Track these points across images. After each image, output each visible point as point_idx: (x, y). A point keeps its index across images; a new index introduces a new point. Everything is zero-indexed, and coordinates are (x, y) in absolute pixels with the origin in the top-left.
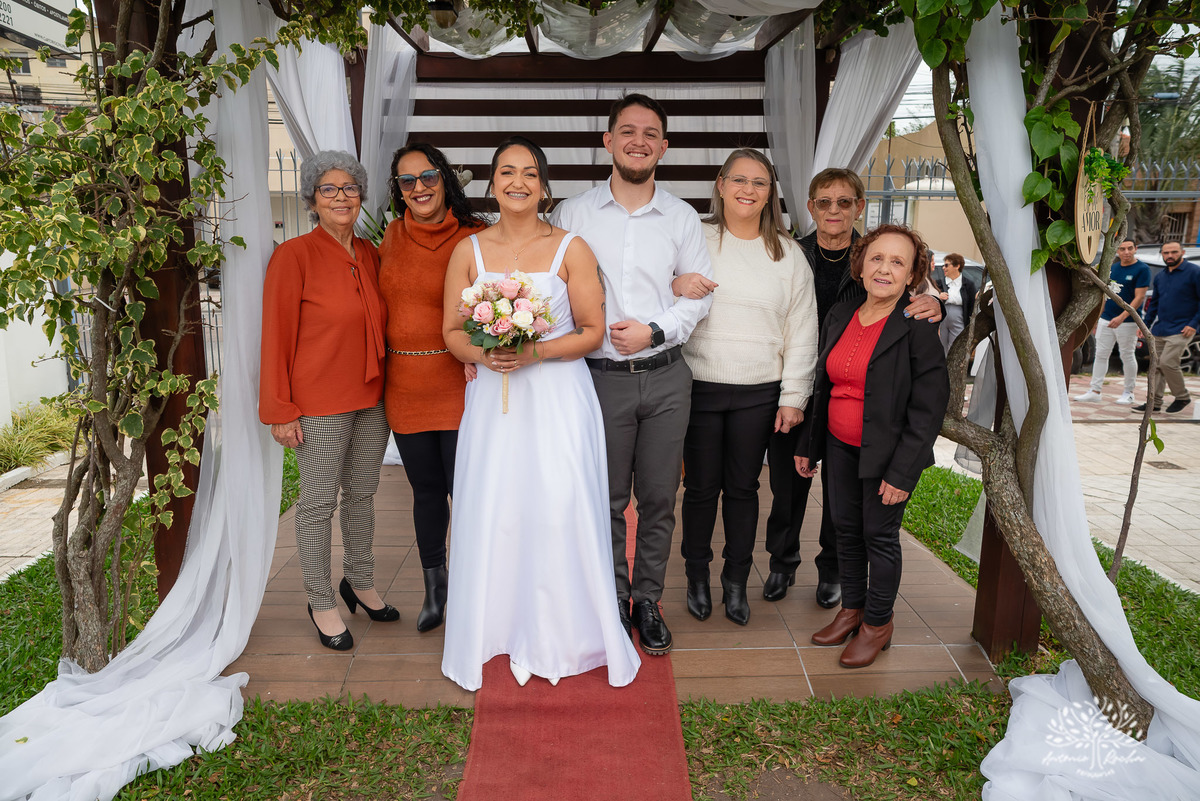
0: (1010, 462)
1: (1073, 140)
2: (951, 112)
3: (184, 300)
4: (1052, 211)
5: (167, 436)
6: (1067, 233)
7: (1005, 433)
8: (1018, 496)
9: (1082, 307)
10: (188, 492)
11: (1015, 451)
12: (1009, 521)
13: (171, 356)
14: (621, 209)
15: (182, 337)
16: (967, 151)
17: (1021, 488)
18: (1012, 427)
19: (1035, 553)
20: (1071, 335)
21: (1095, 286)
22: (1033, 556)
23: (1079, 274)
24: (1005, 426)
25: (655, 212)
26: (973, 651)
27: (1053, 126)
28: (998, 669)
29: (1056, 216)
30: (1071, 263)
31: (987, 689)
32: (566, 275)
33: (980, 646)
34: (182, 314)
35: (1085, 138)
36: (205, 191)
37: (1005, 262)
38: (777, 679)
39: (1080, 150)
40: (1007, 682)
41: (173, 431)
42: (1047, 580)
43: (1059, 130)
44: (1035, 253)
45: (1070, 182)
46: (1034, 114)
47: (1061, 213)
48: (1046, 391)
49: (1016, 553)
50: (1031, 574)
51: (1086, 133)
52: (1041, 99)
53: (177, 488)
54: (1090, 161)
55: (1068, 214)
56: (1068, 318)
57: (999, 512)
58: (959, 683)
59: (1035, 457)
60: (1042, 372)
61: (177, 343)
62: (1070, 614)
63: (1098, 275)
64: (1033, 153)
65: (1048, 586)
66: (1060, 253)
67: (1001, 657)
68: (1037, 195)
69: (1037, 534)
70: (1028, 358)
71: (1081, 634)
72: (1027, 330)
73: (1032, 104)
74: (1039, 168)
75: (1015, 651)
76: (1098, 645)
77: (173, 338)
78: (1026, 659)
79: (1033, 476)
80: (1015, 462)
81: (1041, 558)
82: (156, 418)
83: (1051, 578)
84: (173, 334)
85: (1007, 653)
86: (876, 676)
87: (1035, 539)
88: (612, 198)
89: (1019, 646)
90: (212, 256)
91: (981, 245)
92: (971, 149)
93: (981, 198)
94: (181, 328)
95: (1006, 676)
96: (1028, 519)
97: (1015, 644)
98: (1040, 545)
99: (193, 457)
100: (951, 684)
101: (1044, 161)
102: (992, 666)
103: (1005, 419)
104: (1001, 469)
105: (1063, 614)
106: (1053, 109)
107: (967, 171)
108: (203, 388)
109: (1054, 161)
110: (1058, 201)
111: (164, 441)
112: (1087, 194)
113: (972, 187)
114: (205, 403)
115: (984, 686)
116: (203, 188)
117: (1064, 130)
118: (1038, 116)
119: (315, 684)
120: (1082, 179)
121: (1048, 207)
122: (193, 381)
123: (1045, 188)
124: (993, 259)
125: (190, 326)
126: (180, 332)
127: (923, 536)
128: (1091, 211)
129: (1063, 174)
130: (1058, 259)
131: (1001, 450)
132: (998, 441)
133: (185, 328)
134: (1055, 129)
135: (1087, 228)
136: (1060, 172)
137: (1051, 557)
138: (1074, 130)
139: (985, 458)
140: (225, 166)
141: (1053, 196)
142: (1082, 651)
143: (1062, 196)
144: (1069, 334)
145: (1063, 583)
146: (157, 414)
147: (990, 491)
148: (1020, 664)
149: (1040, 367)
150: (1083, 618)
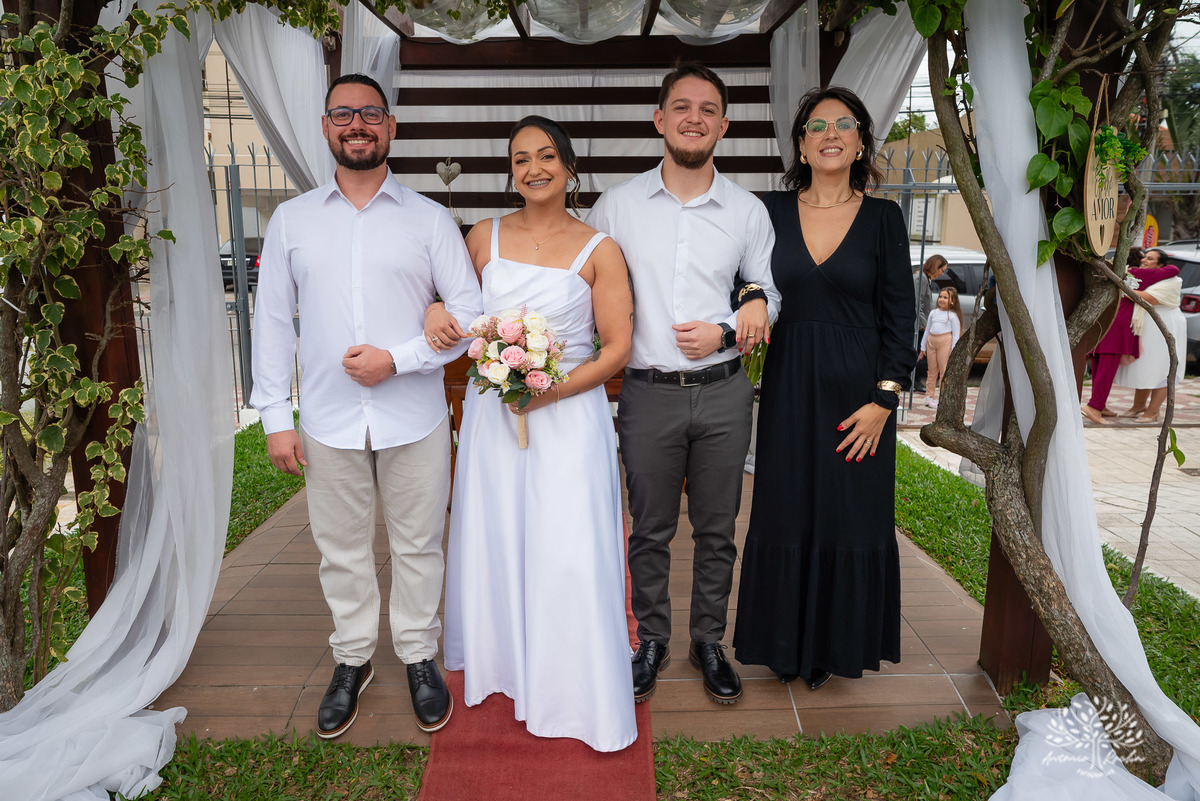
0: (1016, 475)
1: (1084, 118)
2: (947, 87)
3: (110, 300)
4: (1060, 197)
5: (91, 450)
6: (1076, 222)
7: (1010, 444)
8: (1023, 514)
9: (1096, 304)
10: (113, 511)
11: (1022, 464)
12: (1013, 542)
13: (95, 362)
14: (674, 200)
15: (110, 343)
16: (967, 132)
17: (1028, 504)
18: (1019, 437)
19: (1042, 577)
20: (1084, 336)
21: (1110, 281)
22: (1039, 581)
23: (1092, 268)
24: (1011, 436)
25: (713, 203)
26: (979, 682)
27: (1061, 103)
28: (1005, 701)
29: (1065, 203)
30: (1082, 256)
31: (992, 724)
32: (592, 277)
33: (986, 676)
34: (108, 316)
35: (1097, 116)
36: (121, 180)
37: (1008, 254)
38: (762, 713)
39: (1092, 129)
40: (1014, 716)
41: (99, 444)
42: (1055, 606)
43: (1067, 107)
44: (1041, 244)
45: (1080, 165)
46: (1040, 88)
47: (1070, 200)
48: (1054, 398)
49: (1021, 577)
50: (1038, 600)
51: (1098, 109)
52: (1047, 72)
53: (100, 507)
54: (1101, 141)
55: (1076, 201)
56: (1080, 317)
57: (1003, 531)
58: (962, 717)
59: (1042, 471)
60: (1049, 376)
61: (102, 348)
62: (1080, 645)
63: (1113, 267)
64: (1039, 132)
65: (1056, 613)
66: (1070, 244)
67: (1008, 689)
68: (1043, 180)
69: (1044, 556)
70: (1033, 361)
71: (1093, 667)
72: (1033, 330)
73: (1037, 78)
74: (1045, 148)
75: (1024, 681)
76: (1111, 679)
77: (98, 342)
78: (1036, 691)
79: (1041, 492)
80: (1022, 476)
81: (1049, 583)
82: (81, 430)
83: (1060, 605)
84: (98, 338)
85: (1015, 684)
86: (871, 709)
87: (1042, 561)
88: (662, 186)
89: (1028, 676)
90: (136, 251)
91: (982, 236)
92: (971, 129)
93: (981, 184)
94: (107, 331)
95: (1014, 709)
96: (1035, 539)
97: (1024, 674)
98: (1048, 568)
99: (119, 473)
100: (953, 719)
101: (1051, 141)
102: (999, 698)
103: (1011, 429)
104: (1006, 483)
105: (1073, 645)
106: (1061, 83)
107: (966, 154)
108: (126, 398)
109: (1062, 141)
110: (1066, 185)
111: (89, 456)
112: (1098, 177)
113: (971, 172)
114: (128, 414)
115: (989, 721)
116: (120, 177)
117: (1073, 108)
118: (1045, 91)
119: (259, 720)
120: (1092, 161)
121: (1056, 193)
122: (117, 389)
123: (1051, 172)
124: (995, 251)
125: (118, 329)
126: (106, 335)
127: (934, 551)
128: (1103, 197)
129: (1072, 155)
130: (1067, 251)
131: (1006, 463)
132: (1003, 453)
133: (111, 331)
134: (1063, 105)
135: (1099, 216)
136: (1068, 153)
137: (1060, 582)
138: (1083, 106)
139: (988, 471)
140: (145, 152)
141: (1061, 179)
142: (1094, 685)
143: (1070, 180)
144: (1081, 334)
145: (1073, 611)
146: (82, 426)
147: (993, 509)
148: (1029, 696)
149: (1047, 370)
150: (1094, 650)
